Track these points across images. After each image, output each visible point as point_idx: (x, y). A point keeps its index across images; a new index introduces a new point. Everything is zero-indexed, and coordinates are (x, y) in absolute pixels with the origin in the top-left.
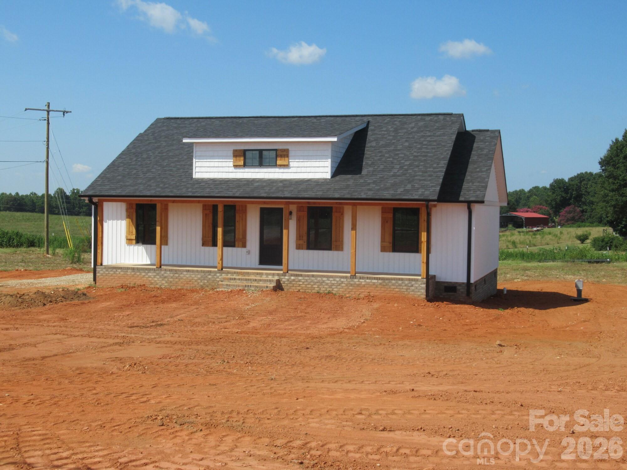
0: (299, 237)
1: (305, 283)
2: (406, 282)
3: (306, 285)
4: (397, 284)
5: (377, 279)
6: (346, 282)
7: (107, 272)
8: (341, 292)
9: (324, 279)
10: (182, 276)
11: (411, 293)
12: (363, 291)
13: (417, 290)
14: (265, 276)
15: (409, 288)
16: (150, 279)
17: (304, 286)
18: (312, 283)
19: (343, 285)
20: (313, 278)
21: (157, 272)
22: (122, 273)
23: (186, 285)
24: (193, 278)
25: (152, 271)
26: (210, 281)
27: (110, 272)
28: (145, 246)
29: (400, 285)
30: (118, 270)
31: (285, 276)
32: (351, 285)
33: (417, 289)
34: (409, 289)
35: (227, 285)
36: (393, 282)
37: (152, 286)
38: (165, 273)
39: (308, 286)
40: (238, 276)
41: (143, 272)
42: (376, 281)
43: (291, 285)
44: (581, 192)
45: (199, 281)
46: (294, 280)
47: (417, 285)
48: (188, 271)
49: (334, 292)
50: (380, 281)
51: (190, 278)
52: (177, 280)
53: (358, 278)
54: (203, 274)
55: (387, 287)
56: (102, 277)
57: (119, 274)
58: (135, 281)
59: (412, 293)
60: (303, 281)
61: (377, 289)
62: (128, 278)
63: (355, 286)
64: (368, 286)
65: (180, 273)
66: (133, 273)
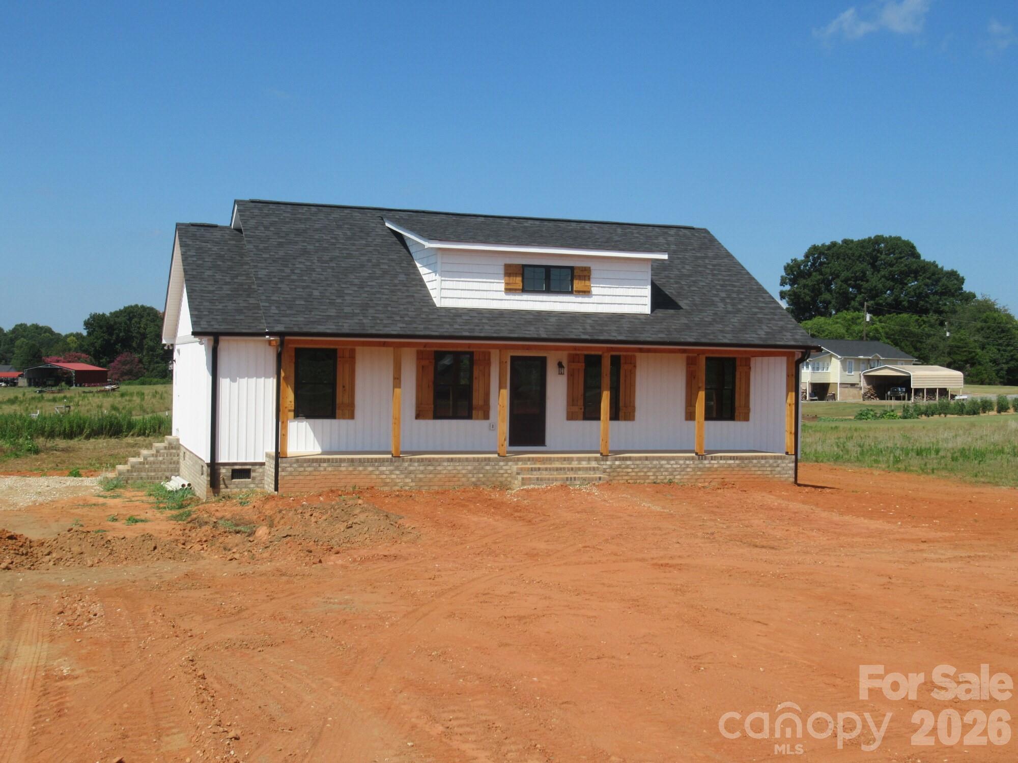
0: (571, 401)
1: (636, 470)
2: (771, 461)
3: (637, 472)
4: (759, 465)
5: (734, 459)
6: (692, 466)
7: (302, 469)
8: (686, 480)
9: (663, 462)
10: (439, 468)
11: (776, 476)
12: (715, 476)
13: (784, 472)
14: (576, 462)
15: (773, 469)
16: (384, 476)
17: (633, 474)
18: (645, 470)
19: (689, 470)
20: (647, 462)
21: (396, 464)
22: (330, 469)
23: (447, 484)
24: (459, 470)
25: (386, 464)
26: (488, 475)
27: (307, 469)
28: (312, 421)
29: (763, 466)
30: (322, 464)
31: (607, 460)
32: (700, 469)
33: (783, 470)
34: (775, 471)
35: (538, 479)
36: (755, 461)
37: (386, 489)
38: (410, 465)
39: (640, 474)
40: (535, 464)
41: (370, 466)
42: (732, 462)
43: (615, 474)
44: (131, 334)
45: (470, 475)
46: (619, 467)
47: (784, 465)
48: (452, 460)
49: (676, 481)
50: (737, 462)
51: (454, 472)
52: (431, 476)
53: (708, 459)
54: (476, 464)
55: (746, 469)
56: (291, 477)
57: (325, 470)
58: (354, 481)
59: (778, 476)
60: (632, 467)
61: (734, 472)
62: (341, 477)
63: (705, 469)
64: (721, 469)
65: (437, 464)
66: (351, 469)
